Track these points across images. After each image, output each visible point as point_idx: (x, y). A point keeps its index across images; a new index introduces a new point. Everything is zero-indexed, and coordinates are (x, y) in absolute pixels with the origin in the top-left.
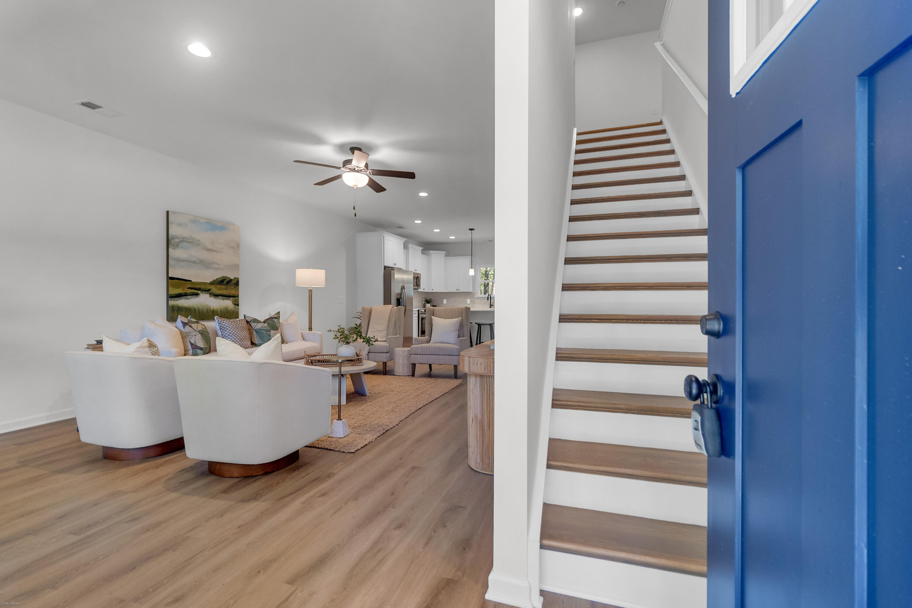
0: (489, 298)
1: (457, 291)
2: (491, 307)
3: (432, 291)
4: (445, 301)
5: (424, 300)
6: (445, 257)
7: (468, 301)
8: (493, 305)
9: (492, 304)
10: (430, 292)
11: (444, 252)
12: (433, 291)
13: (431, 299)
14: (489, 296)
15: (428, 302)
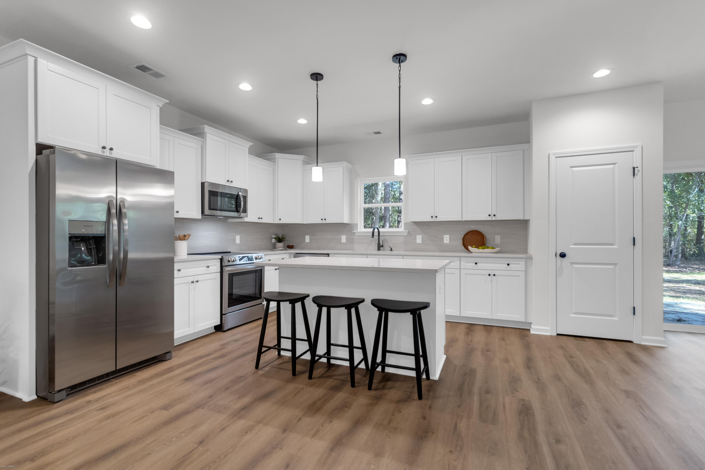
0: (376, 234)
1: (323, 222)
2: (379, 249)
3: (279, 222)
4: (307, 239)
5: (274, 236)
6: (303, 165)
7: (344, 238)
8: (382, 246)
9: (381, 244)
10: (277, 222)
11: (301, 157)
12: (281, 222)
13: (284, 235)
14: (376, 230)
15: (280, 240)
